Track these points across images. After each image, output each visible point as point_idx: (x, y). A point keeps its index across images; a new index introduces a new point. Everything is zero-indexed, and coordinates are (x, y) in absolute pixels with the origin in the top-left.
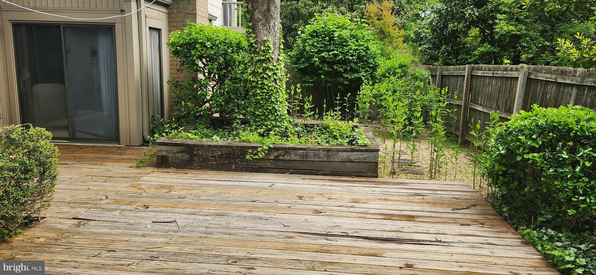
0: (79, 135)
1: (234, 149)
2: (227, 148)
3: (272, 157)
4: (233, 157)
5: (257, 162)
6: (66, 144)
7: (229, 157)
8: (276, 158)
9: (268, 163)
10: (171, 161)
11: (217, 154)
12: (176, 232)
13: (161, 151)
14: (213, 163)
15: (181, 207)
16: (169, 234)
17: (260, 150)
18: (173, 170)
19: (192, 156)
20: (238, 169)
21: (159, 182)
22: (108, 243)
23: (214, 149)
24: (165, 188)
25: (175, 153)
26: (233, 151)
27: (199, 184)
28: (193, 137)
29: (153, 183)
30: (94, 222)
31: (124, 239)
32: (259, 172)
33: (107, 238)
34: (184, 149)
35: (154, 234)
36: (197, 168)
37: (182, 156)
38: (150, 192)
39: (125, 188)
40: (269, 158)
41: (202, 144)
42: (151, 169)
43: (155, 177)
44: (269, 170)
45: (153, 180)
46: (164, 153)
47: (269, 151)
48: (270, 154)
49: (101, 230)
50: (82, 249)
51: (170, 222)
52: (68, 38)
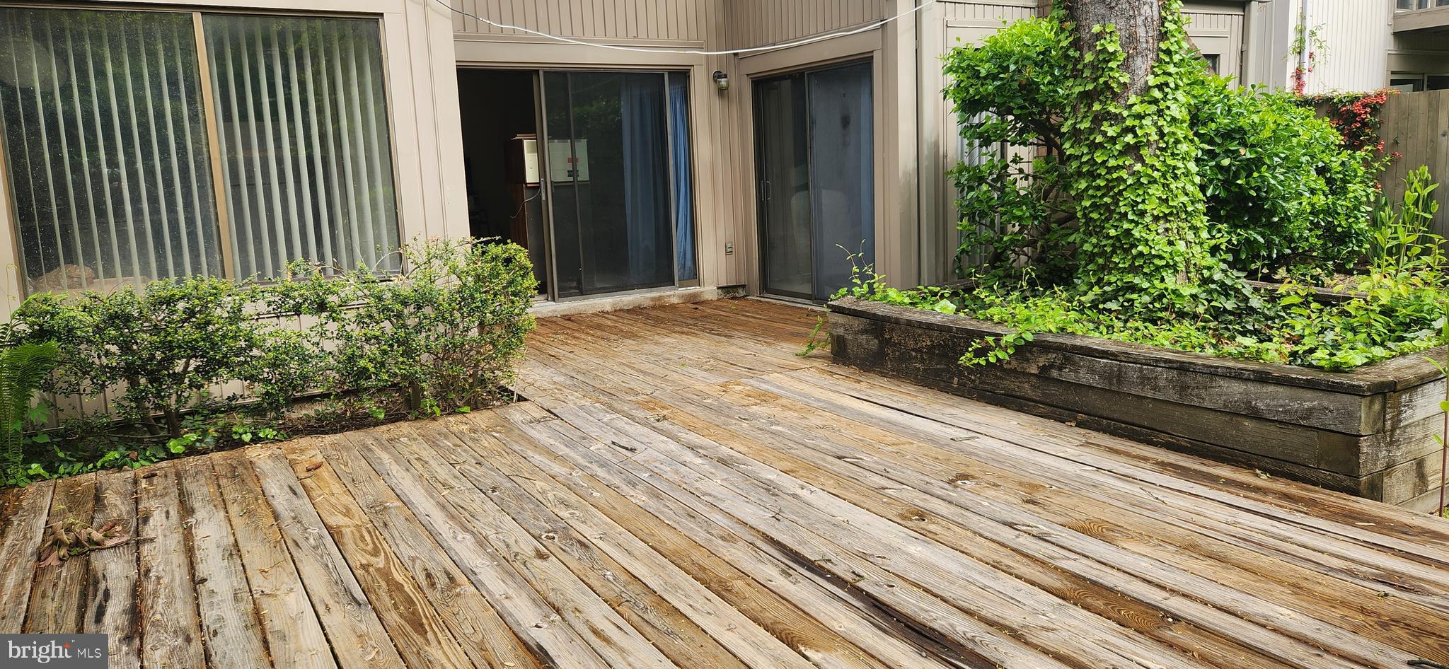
1: (955, 337)
2: (941, 331)
3: (1034, 369)
4: (953, 357)
5: (1003, 379)
6: (787, 303)
7: (947, 356)
8: (1044, 375)
9: (1026, 386)
10: (852, 349)
11: (924, 344)
12: (602, 466)
13: (835, 325)
14: (918, 365)
15: (706, 432)
16: (589, 465)
17: (993, 344)
18: (852, 371)
19: (884, 343)
20: (964, 391)
21: (778, 387)
22: (503, 452)
23: (917, 330)
24: (764, 397)
25: (856, 333)
26: (953, 341)
27: (832, 404)
28: (899, 300)
29: (764, 386)
30: (558, 422)
31: (530, 453)
32: (1005, 407)
33: (516, 447)
34: (868, 324)
35: (573, 459)
36: (891, 373)
37: (868, 341)
38: (727, 398)
39: (709, 385)
40: (1027, 370)
41: (899, 316)
42: (817, 363)
43: (792, 378)
44: (1029, 406)
45: (777, 381)
46: (841, 331)
47: (1023, 350)
48: (1027, 360)
49: (540, 434)
50: (465, 451)
51: (632, 450)
52: (813, 97)
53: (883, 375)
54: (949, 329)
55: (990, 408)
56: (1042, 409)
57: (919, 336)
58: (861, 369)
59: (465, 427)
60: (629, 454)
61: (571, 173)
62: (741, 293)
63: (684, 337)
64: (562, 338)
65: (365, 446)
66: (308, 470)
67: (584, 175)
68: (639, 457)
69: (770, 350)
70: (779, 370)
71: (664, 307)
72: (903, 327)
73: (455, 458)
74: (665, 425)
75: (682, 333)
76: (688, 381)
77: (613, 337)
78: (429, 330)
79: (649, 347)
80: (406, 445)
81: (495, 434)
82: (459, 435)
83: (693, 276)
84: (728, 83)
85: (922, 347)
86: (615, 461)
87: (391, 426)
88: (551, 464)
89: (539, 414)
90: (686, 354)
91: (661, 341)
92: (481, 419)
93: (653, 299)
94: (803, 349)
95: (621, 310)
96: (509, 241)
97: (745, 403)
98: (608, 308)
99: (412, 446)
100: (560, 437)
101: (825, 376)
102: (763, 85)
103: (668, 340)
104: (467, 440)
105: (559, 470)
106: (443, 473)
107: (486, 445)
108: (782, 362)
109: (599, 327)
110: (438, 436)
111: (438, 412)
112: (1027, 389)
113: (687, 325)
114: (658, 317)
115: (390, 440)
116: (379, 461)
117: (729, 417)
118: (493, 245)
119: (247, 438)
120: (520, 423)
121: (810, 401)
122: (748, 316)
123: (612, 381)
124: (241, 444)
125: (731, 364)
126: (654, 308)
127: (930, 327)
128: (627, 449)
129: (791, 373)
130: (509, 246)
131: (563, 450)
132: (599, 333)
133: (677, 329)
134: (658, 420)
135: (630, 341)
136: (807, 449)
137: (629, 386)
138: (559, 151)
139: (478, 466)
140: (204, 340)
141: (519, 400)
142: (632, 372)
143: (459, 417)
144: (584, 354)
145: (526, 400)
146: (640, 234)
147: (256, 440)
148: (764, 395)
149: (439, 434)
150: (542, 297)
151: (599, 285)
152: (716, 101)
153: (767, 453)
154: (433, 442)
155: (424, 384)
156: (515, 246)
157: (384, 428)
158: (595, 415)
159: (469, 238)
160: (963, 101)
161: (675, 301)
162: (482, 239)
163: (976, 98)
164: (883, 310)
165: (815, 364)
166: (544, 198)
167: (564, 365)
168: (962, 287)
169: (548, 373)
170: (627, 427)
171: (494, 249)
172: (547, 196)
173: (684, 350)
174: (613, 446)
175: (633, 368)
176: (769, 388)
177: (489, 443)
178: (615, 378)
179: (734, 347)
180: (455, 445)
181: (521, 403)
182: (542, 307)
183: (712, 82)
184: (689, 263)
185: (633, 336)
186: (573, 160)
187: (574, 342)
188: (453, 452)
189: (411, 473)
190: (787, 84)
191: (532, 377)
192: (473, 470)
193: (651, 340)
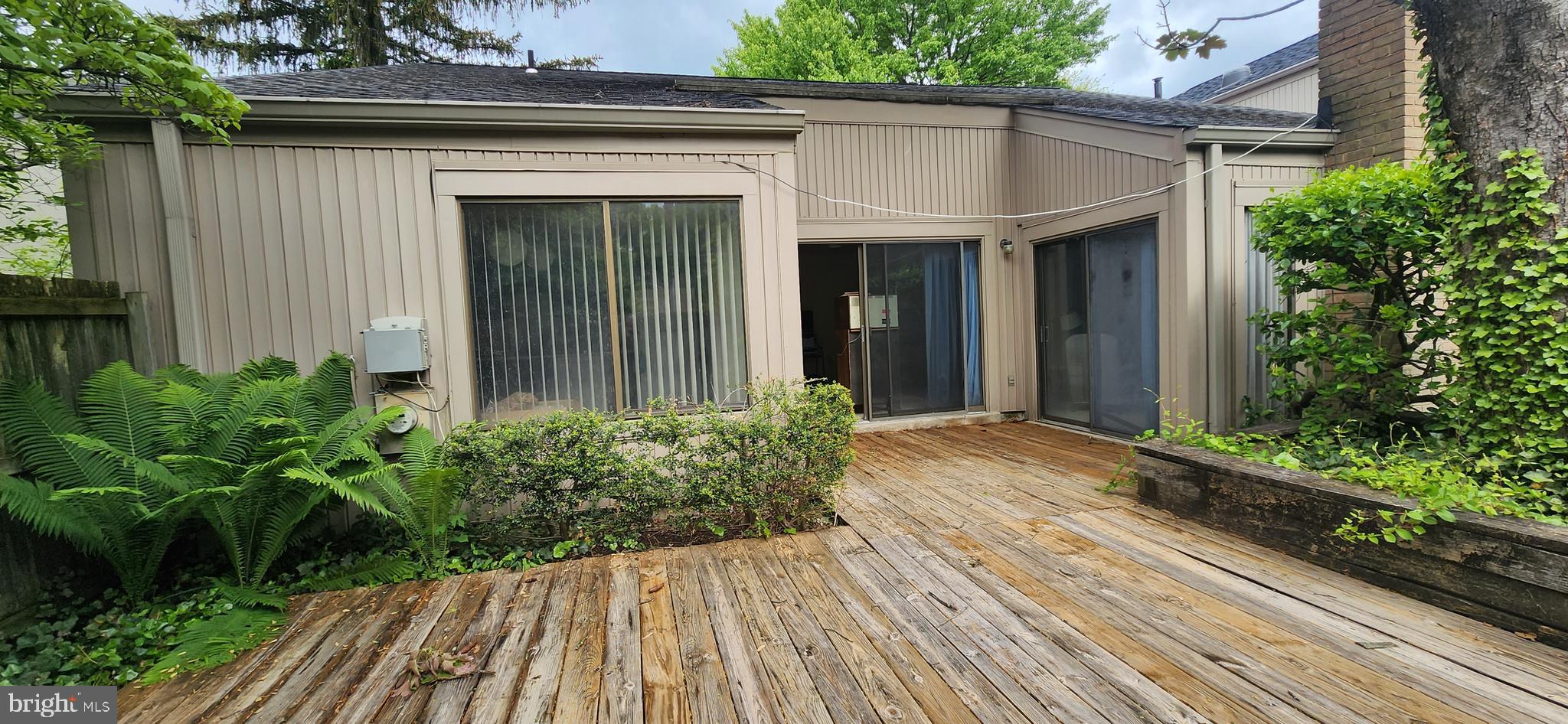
0: (1106, 422)
1: (1315, 500)
2: (1293, 490)
3: (1454, 556)
4: (1311, 522)
5: (1394, 559)
6: (1083, 433)
7: (1300, 519)
8: (1472, 565)
9: (1438, 573)
10: (1164, 493)
11: (1267, 502)
12: (921, 629)
13: (1144, 467)
14: (1256, 523)
15: (1027, 589)
16: (908, 625)
17: (1390, 521)
18: (1164, 515)
19: (1207, 493)
20: (1328, 562)
21: (1090, 530)
22: (822, 592)
23: (1256, 486)
24: (1081, 544)
25: (1170, 478)
26: (1312, 504)
27: (1162, 561)
28: (1223, 447)
29: (1075, 528)
30: (873, 555)
31: (847, 597)
32: (1398, 592)
33: (834, 586)
34: (1188, 471)
35: (890, 612)
36: (1216, 525)
37: (1185, 487)
38: (1040, 541)
39: (1017, 520)
40: (1442, 556)
41: (1229, 467)
42: (1122, 501)
43: (1102, 519)
44: (1442, 599)
45: (1088, 523)
46: (1151, 474)
47: (1437, 530)
48: (1443, 544)
49: (857, 570)
50: (787, 585)
51: (951, 608)
52: (1093, 255)
53: (1204, 524)
54: (1307, 491)
55: (1375, 590)
56: (1468, 606)
57: (1260, 492)
58: (1176, 514)
59: (790, 552)
60: (948, 613)
61: (884, 321)
62: (1021, 417)
63: (980, 460)
64: (875, 454)
65: (703, 566)
66: (650, 592)
67: (894, 322)
68: (961, 620)
69: (1065, 481)
70: (1084, 507)
71: (956, 427)
72: (1236, 480)
73: (777, 593)
74: (980, 572)
75: (977, 455)
76: (995, 515)
77: (918, 456)
78: (762, 463)
79: (949, 470)
80: (737, 570)
81: (817, 566)
82: (783, 561)
83: (980, 403)
84: (1013, 248)
85: (1264, 504)
86: (936, 623)
87: (729, 544)
88: (868, 617)
89: (856, 542)
90: (986, 480)
91: (960, 463)
92: (805, 542)
93: (947, 421)
94: (1104, 484)
95: (921, 429)
96: (834, 382)
97: (1061, 549)
98: (911, 427)
99: (741, 570)
100: (877, 577)
101: (1137, 519)
102: (1042, 249)
103: (965, 462)
104: (790, 569)
105: (876, 629)
106: (765, 615)
107: (807, 579)
108: (1084, 497)
109: (905, 445)
110: (766, 561)
111: (767, 532)
112: (1439, 577)
113: (980, 447)
114: (952, 437)
115: (726, 561)
116: (710, 588)
117: (1049, 569)
118: (819, 385)
119: (614, 547)
120: (839, 553)
121: (1134, 555)
122: (1033, 441)
123: (922, 506)
124: (609, 552)
125: (1033, 496)
126: (948, 428)
127: (1275, 484)
128: (946, 605)
129: (1098, 512)
130: (834, 386)
131: (880, 598)
132: (906, 451)
133: (972, 451)
134: (973, 566)
135: (932, 462)
136: (1161, 636)
137: (937, 514)
138: (876, 304)
139: (797, 609)
140: (579, 465)
141: (839, 524)
142: (938, 497)
143: (787, 538)
144: (893, 473)
145: (845, 524)
146: (937, 367)
147: (620, 548)
148: (1078, 540)
149: (767, 558)
150: (860, 416)
151: (903, 408)
152: (1002, 262)
153: (1110, 634)
154: (761, 568)
155: (756, 511)
156: (839, 386)
157: (722, 543)
158: (908, 550)
159: (802, 377)
160: (1288, 248)
161: (966, 423)
162: (812, 380)
163: (1306, 243)
164: (1206, 458)
165: (1120, 503)
166: (863, 340)
167: (878, 485)
168: (1281, 434)
169: (863, 492)
170: (942, 571)
171: (822, 390)
172: (866, 339)
173: (983, 475)
174: (930, 598)
175: (939, 493)
176: (1082, 531)
177: (810, 576)
178: (924, 503)
179: (1028, 475)
180: (780, 576)
181: (841, 527)
182: (861, 425)
183: (999, 248)
184: (977, 392)
185: (935, 456)
186: (887, 311)
187: (885, 459)
188: (776, 584)
189: (735, 611)
190: (1062, 247)
191: (851, 496)
192: (792, 614)
193: (951, 461)
